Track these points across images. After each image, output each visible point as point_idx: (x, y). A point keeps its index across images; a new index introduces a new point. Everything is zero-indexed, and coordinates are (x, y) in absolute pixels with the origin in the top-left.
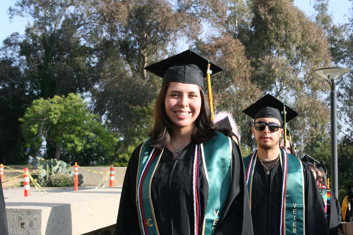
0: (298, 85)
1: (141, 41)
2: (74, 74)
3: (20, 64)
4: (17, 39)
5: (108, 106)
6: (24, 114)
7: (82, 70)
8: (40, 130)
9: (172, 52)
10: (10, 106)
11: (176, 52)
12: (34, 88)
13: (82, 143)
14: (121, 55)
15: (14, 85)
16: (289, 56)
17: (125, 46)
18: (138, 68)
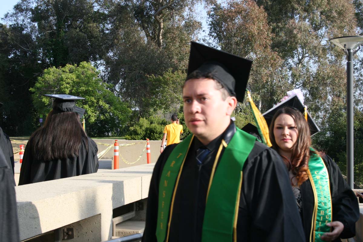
0: (321, 51)
1: (157, 6)
2: (88, 42)
3: (31, 31)
4: (28, 4)
5: (122, 75)
6: (35, 83)
7: (96, 37)
8: (51, 101)
9: (189, 18)
10: (22, 75)
11: (194, 17)
12: (47, 56)
13: (95, 113)
14: (136, 21)
15: (25, 53)
16: (312, 21)
17: (140, 12)
18: (154, 35)
